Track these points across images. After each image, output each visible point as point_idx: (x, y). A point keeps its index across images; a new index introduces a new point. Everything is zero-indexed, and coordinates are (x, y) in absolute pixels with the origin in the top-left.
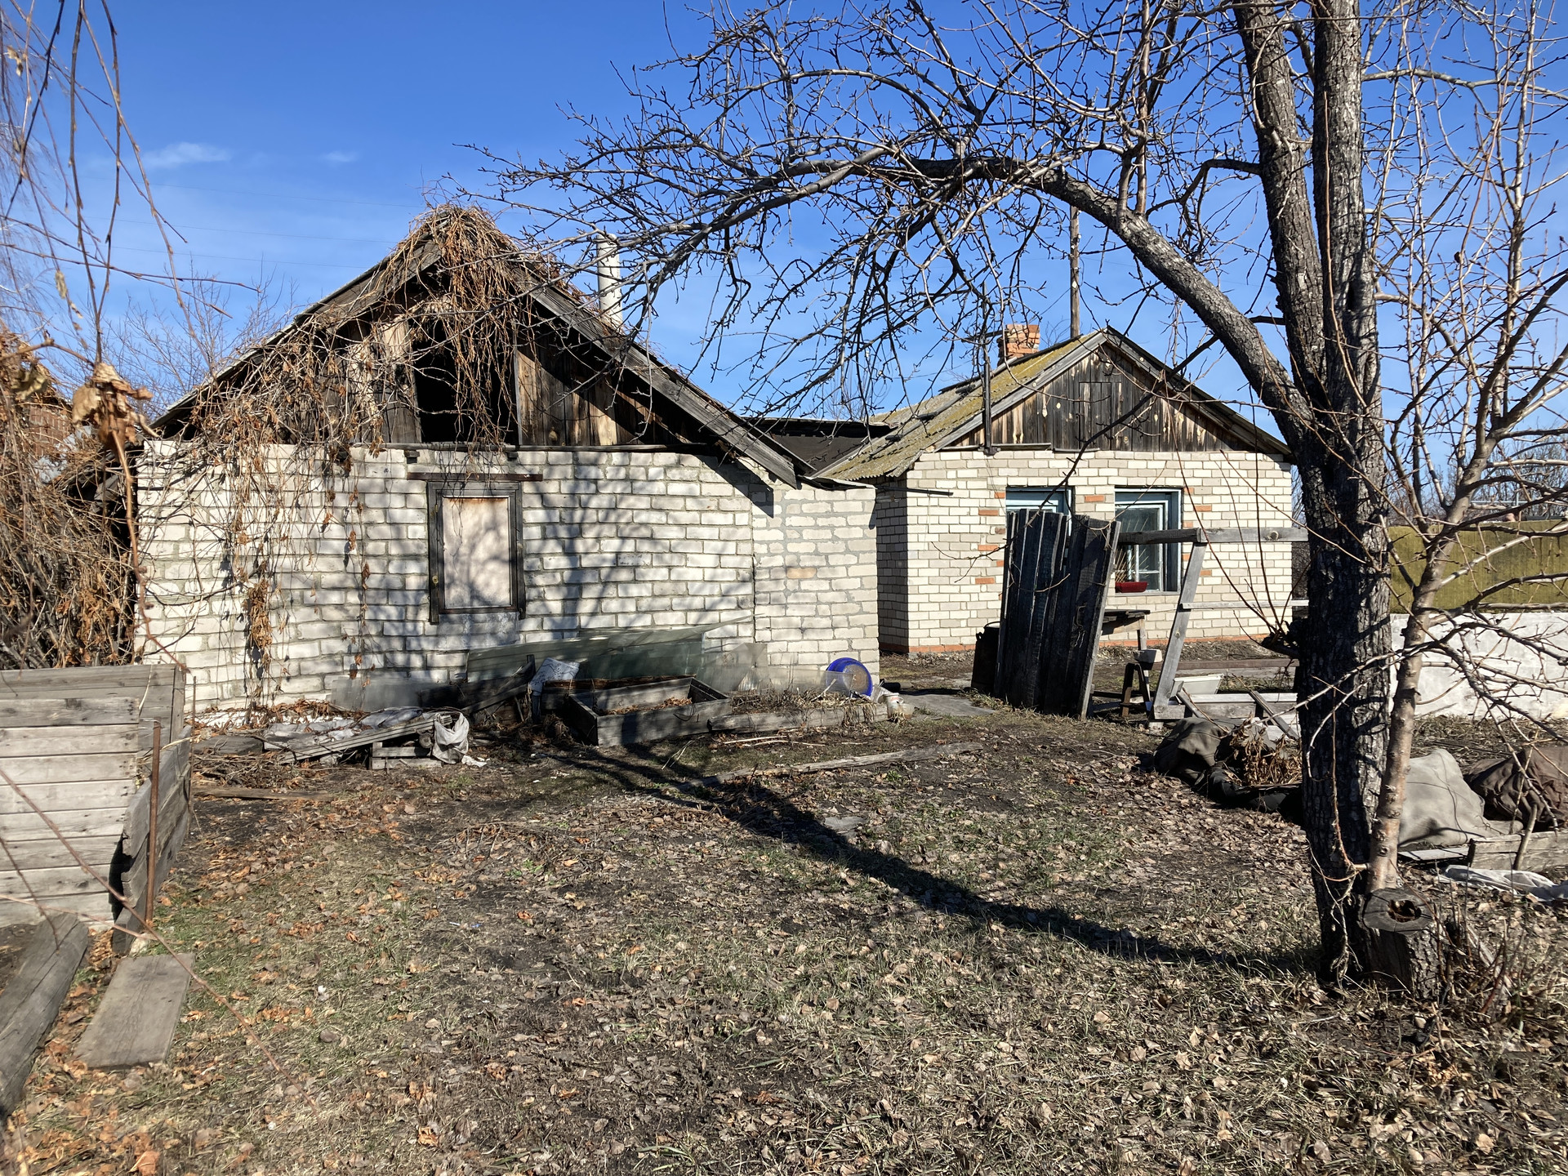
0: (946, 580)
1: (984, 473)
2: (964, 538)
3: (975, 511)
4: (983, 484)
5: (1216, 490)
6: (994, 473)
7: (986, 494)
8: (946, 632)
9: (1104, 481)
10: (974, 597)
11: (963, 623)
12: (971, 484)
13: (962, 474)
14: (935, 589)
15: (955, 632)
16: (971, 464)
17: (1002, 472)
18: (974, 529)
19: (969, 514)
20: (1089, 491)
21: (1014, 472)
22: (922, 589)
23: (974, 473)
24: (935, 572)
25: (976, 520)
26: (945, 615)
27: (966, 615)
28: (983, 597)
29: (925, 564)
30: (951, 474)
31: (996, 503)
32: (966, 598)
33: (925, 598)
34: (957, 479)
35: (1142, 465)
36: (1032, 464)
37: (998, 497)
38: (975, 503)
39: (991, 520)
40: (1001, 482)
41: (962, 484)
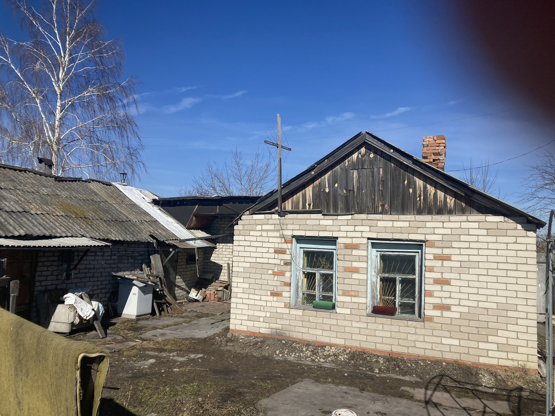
0: (252, 291)
1: (278, 227)
2: (264, 266)
3: (272, 250)
4: (277, 234)
5: (455, 244)
6: (284, 227)
7: (279, 240)
8: (251, 324)
9: (359, 235)
10: (269, 304)
11: (262, 319)
12: (270, 234)
13: (265, 227)
14: (246, 296)
15: (257, 324)
16: (270, 222)
17: (289, 227)
18: (271, 261)
19: (268, 252)
20: (348, 241)
21: (297, 227)
22: (239, 295)
23: (272, 227)
24: (247, 286)
25: (272, 256)
26: (251, 313)
27: (263, 314)
28: (274, 304)
29: (241, 280)
30: (259, 228)
31: (285, 246)
32: (264, 303)
33: (240, 301)
34: (262, 230)
35: (390, 224)
36: (308, 222)
37: (286, 242)
38: (272, 245)
39: (281, 256)
40: (288, 233)
41: (264, 234)
